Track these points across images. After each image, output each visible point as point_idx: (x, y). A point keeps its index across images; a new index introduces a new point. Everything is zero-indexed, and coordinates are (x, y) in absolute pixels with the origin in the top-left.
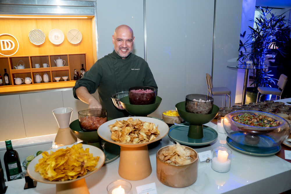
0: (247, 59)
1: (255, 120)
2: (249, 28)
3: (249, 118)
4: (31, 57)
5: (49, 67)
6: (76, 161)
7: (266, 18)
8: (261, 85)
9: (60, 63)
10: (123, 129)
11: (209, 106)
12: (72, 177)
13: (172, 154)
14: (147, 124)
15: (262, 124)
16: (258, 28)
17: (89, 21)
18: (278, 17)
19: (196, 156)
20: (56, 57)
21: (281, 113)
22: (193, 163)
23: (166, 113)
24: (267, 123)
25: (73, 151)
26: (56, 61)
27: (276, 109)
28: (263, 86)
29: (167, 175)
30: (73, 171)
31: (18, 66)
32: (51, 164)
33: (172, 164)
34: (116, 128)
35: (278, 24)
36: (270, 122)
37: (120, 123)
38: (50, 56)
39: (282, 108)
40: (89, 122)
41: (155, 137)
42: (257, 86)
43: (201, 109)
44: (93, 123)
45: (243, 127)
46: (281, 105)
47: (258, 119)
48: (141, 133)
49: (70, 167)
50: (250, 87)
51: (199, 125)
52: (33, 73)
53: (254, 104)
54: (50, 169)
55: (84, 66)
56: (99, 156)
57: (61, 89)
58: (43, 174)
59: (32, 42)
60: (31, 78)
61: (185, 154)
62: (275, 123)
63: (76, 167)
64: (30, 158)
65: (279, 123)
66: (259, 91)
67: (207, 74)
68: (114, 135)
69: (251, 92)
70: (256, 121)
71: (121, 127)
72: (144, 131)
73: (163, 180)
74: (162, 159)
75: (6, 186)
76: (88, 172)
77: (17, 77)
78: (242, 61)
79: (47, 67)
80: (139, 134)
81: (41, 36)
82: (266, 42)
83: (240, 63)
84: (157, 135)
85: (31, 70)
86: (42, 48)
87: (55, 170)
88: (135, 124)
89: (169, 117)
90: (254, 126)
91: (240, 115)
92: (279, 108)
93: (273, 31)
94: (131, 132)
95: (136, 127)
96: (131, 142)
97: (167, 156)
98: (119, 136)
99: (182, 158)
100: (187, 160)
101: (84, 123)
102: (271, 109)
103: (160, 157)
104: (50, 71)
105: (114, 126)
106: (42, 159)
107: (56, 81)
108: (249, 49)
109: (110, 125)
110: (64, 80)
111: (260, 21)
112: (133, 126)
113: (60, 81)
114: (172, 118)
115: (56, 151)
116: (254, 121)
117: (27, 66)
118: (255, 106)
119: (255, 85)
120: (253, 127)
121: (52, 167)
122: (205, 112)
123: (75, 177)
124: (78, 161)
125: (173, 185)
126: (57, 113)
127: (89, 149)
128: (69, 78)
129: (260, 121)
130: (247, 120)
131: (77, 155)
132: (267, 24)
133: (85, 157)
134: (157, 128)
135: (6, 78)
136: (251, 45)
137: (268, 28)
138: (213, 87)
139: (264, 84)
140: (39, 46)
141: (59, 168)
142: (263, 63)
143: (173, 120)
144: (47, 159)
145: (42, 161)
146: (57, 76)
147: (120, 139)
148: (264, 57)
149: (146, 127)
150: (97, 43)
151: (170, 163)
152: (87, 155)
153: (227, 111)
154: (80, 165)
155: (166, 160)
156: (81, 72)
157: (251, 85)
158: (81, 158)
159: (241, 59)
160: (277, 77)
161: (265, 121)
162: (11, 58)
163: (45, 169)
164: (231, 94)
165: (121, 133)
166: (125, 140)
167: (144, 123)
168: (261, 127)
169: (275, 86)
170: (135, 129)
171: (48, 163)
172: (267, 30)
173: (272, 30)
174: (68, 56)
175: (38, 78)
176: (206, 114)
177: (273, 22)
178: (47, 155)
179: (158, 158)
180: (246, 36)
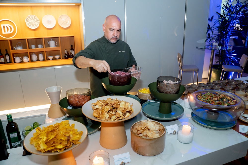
0: (213, 40)
1: (216, 98)
2: (216, 14)
3: (211, 97)
4: (28, 39)
5: (43, 47)
6: (63, 136)
7: (231, 4)
8: (225, 63)
9: (52, 44)
10: (103, 107)
11: (176, 87)
12: (60, 149)
13: (143, 129)
14: (123, 103)
15: (222, 103)
16: (224, 14)
17: (77, 7)
18: (242, 4)
19: (164, 130)
20: (49, 39)
21: (240, 91)
22: (161, 137)
23: (141, 90)
24: (226, 102)
25: (61, 127)
26: (49, 42)
27: (236, 87)
28: (227, 64)
29: (139, 146)
30: (61, 145)
31: (17, 47)
32: (42, 139)
33: (144, 137)
34: (97, 107)
35: (242, 10)
36: (229, 100)
37: (101, 103)
38: (44, 38)
39: (241, 86)
40: (75, 100)
41: (129, 115)
42: (222, 64)
43: (170, 89)
44: (78, 101)
45: (205, 105)
46: (240, 84)
47: (218, 98)
48: (118, 111)
49: (58, 141)
50: (216, 64)
51: (168, 103)
52: (30, 53)
53: (217, 82)
54: (42, 143)
55: (73, 46)
56: (82, 131)
57: (54, 67)
58: (37, 146)
59: (28, 27)
60: (28, 57)
61: (155, 129)
62: (232, 102)
63: (63, 141)
64: (28, 128)
65: (236, 102)
66: (223, 69)
67: (178, 54)
68: (95, 113)
69: (216, 69)
70: (217, 100)
71: (102, 106)
72: (120, 109)
73: (136, 150)
74: (136, 133)
75: (8, 153)
76: (73, 145)
77: (16, 57)
78: (209, 42)
79: (42, 47)
80: (117, 112)
81: (36, 21)
82: (231, 25)
83: (207, 44)
84: (131, 113)
85: (28, 50)
86: (37, 31)
87: (46, 143)
88: (113, 103)
89: (143, 94)
90: (215, 104)
91: (203, 94)
92: (238, 86)
93: (238, 16)
94: (110, 110)
95: (114, 106)
96: (109, 118)
97: (139, 130)
98: (99, 114)
99: (152, 133)
100: (156, 134)
101: (71, 101)
102: (232, 86)
103: (134, 131)
104: (44, 51)
105: (96, 105)
106: (36, 133)
107: (49, 60)
108: (216, 32)
109: (92, 104)
110: (56, 59)
111: (226, 7)
112: (111, 105)
113: (53, 59)
114: (146, 95)
115: (47, 127)
116: (215, 100)
117: (24, 47)
118: (218, 84)
119: (220, 63)
120: (213, 105)
121: (43, 141)
122: (173, 92)
123: (62, 149)
124: (65, 136)
125: (144, 154)
126: (49, 91)
127: (74, 124)
128: (60, 57)
129: (220, 100)
130: (209, 99)
131: (64, 131)
132: (232, 9)
133: (71, 133)
134: (131, 106)
135: (8, 57)
136: (218, 28)
137: (233, 13)
138: (184, 65)
139: (228, 62)
140: (34, 30)
141: (49, 142)
142: (227, 44)
143: (147, 96)
144: (40, 134)
145: (36, 136)
146: (50, 55)
147: (100, 116)
148: (229, 39)
149: (122, 105)
150: (84, 27)
151: (142, 136)
152: (72, 130)
153: (193, 88)
154: (67, 139)
155: (139, 134)
156: (71, 52)
157: (216, 63)
158: (68, 133)
159: (208, 40)
160: (239, 56)
161: (225, 100)
162: (11, 40)
163: (38, 142)
164: (199, 71)
165: (101, 111)
166: (104, 118)
167: (121, 102)
168: (220, 105)
169: (237, 64)
170: (113, 108)
171: (41, 137)
172: (232, 15)
173: (236, 15)
174: (59, 38)
175: (34, 57)
176: (174, 94)
177: (238, 7)
178: (40, 130)
179: (132, 131)
180: (214, 20)
